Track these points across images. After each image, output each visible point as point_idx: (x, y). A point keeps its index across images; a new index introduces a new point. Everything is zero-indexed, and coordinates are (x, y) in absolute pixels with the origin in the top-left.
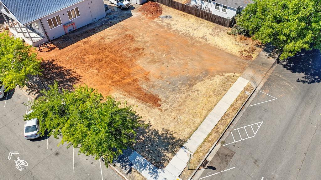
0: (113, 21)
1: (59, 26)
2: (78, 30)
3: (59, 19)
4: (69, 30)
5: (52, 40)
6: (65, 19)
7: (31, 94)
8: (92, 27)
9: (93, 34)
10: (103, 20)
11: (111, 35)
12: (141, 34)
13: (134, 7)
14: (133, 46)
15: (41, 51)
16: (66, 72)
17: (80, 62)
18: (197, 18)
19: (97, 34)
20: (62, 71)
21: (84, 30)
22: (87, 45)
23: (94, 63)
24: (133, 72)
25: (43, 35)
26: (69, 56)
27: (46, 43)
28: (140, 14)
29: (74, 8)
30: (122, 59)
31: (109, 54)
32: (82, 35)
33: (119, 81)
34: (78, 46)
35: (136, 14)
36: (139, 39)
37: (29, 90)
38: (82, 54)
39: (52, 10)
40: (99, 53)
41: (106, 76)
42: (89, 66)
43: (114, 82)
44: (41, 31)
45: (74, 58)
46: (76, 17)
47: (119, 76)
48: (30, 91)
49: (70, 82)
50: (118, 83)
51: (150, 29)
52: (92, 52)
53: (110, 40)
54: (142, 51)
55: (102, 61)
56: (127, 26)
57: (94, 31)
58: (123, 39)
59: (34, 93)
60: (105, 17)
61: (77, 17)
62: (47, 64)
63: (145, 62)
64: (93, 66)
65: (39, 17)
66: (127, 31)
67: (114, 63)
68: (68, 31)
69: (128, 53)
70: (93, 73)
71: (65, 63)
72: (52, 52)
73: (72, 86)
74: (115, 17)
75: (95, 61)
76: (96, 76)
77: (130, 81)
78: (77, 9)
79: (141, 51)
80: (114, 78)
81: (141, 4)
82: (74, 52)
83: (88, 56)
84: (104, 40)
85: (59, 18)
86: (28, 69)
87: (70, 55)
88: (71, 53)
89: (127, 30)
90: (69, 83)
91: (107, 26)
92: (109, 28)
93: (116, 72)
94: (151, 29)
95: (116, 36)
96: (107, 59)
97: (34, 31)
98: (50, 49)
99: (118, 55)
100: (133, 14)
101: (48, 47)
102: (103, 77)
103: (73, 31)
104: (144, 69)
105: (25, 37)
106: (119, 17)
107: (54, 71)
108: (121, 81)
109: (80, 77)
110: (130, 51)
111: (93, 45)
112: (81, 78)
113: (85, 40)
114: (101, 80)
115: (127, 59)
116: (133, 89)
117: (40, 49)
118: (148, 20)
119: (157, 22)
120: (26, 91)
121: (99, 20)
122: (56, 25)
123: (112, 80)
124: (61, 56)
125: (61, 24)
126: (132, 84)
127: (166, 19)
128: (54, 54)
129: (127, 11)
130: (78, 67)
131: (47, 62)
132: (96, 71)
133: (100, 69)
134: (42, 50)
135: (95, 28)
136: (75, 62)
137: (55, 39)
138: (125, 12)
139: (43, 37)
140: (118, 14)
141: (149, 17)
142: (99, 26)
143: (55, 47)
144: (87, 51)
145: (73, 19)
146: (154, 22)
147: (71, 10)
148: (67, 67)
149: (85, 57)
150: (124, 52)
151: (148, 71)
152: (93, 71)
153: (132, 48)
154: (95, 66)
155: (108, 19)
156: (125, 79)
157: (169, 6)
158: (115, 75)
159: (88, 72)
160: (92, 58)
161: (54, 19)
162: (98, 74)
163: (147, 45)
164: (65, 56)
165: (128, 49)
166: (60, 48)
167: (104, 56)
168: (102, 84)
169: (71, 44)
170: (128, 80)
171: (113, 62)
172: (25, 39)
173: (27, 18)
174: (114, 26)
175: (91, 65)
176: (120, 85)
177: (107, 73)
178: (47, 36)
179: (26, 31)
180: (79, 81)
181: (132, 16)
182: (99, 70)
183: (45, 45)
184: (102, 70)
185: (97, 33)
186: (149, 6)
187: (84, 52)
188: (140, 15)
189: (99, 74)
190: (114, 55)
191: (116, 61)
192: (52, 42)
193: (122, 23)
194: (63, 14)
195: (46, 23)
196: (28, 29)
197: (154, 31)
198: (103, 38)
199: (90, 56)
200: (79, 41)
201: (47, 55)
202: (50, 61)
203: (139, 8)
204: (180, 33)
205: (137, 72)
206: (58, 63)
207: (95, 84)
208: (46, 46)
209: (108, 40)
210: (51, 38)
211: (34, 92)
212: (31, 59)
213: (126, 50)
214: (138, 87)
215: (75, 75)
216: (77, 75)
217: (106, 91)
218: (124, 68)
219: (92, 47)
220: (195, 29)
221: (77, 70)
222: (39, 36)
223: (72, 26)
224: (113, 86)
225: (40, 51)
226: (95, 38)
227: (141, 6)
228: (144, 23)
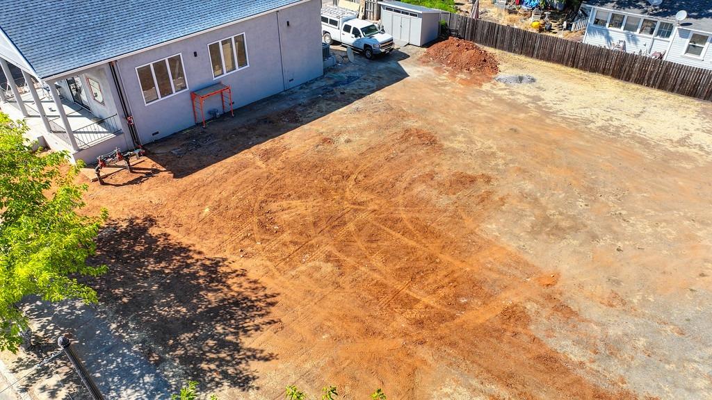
0: (348, 90)
1: (175, 94)
2: (239, 112)
3: (177, 70)
4: (209, 112)
5: (149, 144)
6: (198, 72)
7: (36, 388)
8: (284, 106)
9: (292, 125)
10: (315, 85)
11: (354, 130)
12: (458, 128)
13: (405, 52)
14: (445, 168)
15: (105, 180)
16: (202, 273)
17: (256, 228)
18: (621, 83)
19: (306, 127)
20: (188, 266)
21: (259, 114)
22: (275, 164)
23: (312, 232)
24: (487, 273)
25: (118, 122)
26: (210, 203)
27: (124, 153)
28: (430, 70)
29: (233, 38)
30: (421, 216)
31: (364, 197)
32: (252, 128)
33: (442, 318)
34: (243, 166)
35: (418, 71)
36: (456, 145)
37: (28, 367)
38: (261, 197)
39: (157, 33)
40: (323, 192)
41: (375, 290)
42: (295, 243)
43: (420, 323)
44: (110, 110)
45: (230, 212)
46: (234, 68)
47: (434, 291)
48: (32, 371)
49: (224, 321)
50: (443, 329)
51: (480, 114)
52: (297, 186)
53: (355, 145)
54: (488, 187)
55: (345, 223)
56: (398, 102)
57: (294, 119)
58: (401, 143)
59: (52, 382)
60: (322, 77)
61: (238, 69)
62: (125, 234)
63: (517, 231)
64: (312, 246)
65: (106, 54)
66: (406, 119)
67: (394, 233)
68: (203, 115)
69: (435, 192)
70: (317, 275)
71: (198, 231)
72: (145, 185)
73: (236, 347)
74: (350, 80)
75: (315, 224)
76: (330, 288)
77: (488, 316)
78: (240, 41)
79: (483, 189)
80: (417, 301)
81: (423, 46)
82: (231, 188)
83: (284, 204)
84: (333, 146)
85: (178, 64)
86: (22, 271)
87: (215, 196)
88: (217, 191)
89: (404, 116)
90: (219, 329)
91: (334, 104)
92: (340, 110)
93: (415, 275)
94: (485, 114)
95: (372, 132)
96: (362, 216)
97: (84, 110)
98: (136, 176)
99: (400, 199)
100: (406, 69)
101: (132, 170)
102: (364, 294)
103: (221, 115)
104: (527, 257)
105: (51, 131)
106: (364, 76)
107: (152, 266)
108: (453, 317)
109: (269, 300)
110: (440, 184)
111: (298, 164)
112: (272, 304)
113: (267, 145)
114: (361, 313)
115: (441, 218)
116: (523, 364)
117: (102, 174)
118: (462, 86)
119: (495, 92)
120: (14, 371)
121: (304, 86)
122: (166, 91)
123: (409, 314)
124: (180, 200)
125: (186, 87)
126: (508, 334)
127: (521, 85)
128: (152, 194)
129: (383, 62)
130: (249, 249)
131: (125, 225)
132: (328, 268)
133: (342, 256)
134: (106, 176)
135: (295, 107)
136: (236, 228)
137: (156, 142)
138: (382, 66)
139: (117, 132)
140: (360, 70)
141: (461, 79)
142: (305, 101)
143: (159, 167)
144: (278, 184)
145: (225, 74)
146: (487, 93)
147: (224, 43)
148: (206, 247)
149: (274, 206)
150: (419, 188)
151: (548, 270)
152: (318, 269)
153: (445, 174)
154: (319, 245)
155: (332, 82)
156: (464, 307)
157: (514, 52)
158: (415, 288)
159: (293, 273)
160: (302, 210)
161: (160, 67)
162: (340, 280)
163: (493, 163)
164: (194, 202)
165: (431, 176)
166: (179, 173)
167: (346, 205)
168: (369, 332)
169: (218, 157)
170: (479, 315)
171: (388, 230)
172: (52, 140)
173: (62, 55)
174: (357, 104)
175: (302, 240)
176: (455, 338)
177: (376, 276)
178: (132, 128)
179: (57, 113)
180: (266, 319)
181: (407, 75)
182: (339, 264)
183: (120, 159)
184: (351, 261)
185: (302, 123)
186: (454, 48)
187: (267, 189)
188: (431, 75)
189: (345, 281)
190: (384, 201)
191: (399, 225)
192: (148, 149)
193: (379, 95)
194: (195, 54)
195: (131, 81)
196: (64, 106)
197: (496, 118)
198: (326, 141)
199: (294, 203)
200: (246, 151)
201: (125, 199)
202: (138, 221)
203: (420, 56)
204: (591, 126)
205: (500, 272)
206: (168, 231)
207: (339, 331)
208: (123, 163)
209: (349, 147)
210: (145, 135)
211: (50, 375)
212: (52, 214)
213: (424, 182)
214: (542, 351)
215: (246, 285)
216: (253, 286)
217: (396, 370)
218: (441, 256)
219: (296, 167)
220: (637, 116)
221: (247, 264)
222: (101, 129)
223: (220, 98)
224: (422, 343)
225: (101, 181)
226: (299, 138)
227: (425, 49)
228: (453, 96)
